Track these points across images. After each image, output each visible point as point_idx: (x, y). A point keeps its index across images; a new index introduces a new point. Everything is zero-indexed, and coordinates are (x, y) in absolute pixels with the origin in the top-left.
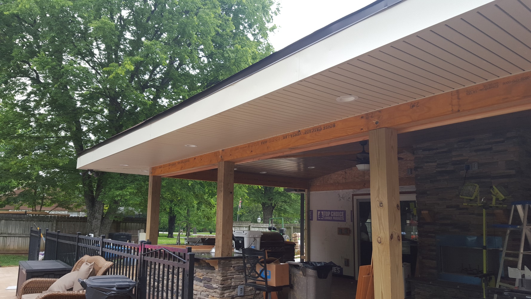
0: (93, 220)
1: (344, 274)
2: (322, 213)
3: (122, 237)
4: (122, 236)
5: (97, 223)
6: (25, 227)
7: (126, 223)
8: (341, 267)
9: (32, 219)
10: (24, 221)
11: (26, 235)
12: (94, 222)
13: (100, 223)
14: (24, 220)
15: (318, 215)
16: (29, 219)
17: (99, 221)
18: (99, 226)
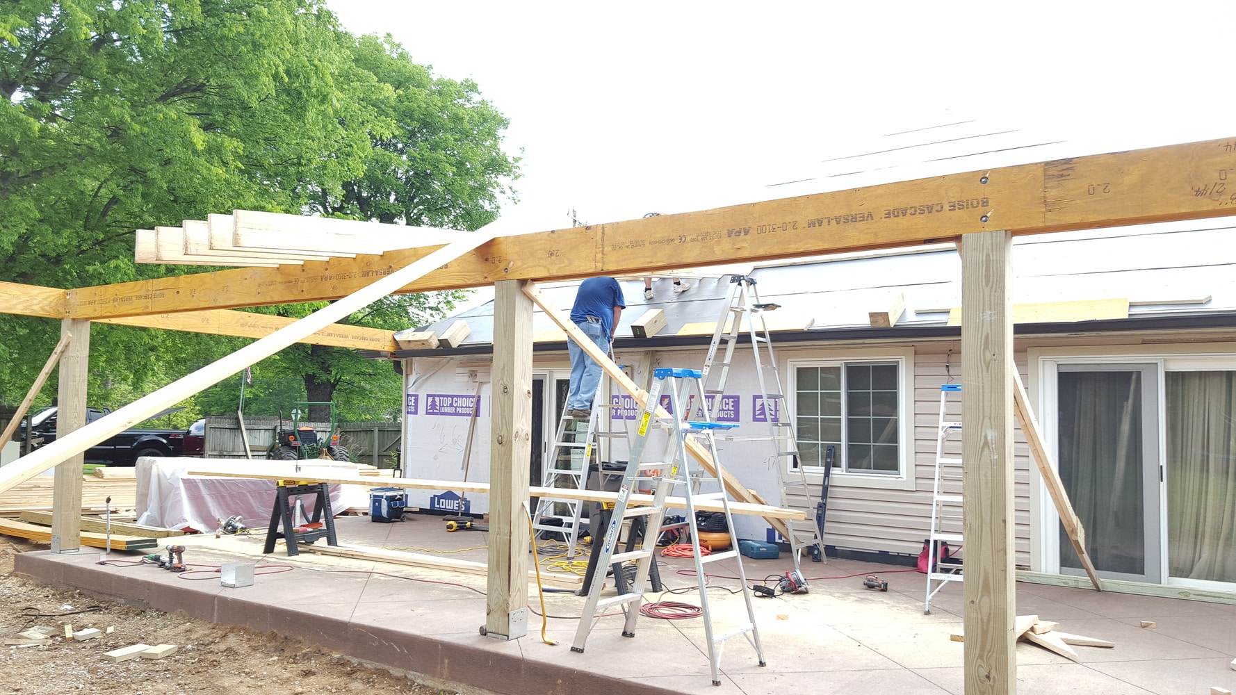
2: (437, 399)
8: (468, 499)
15: (429, 404)
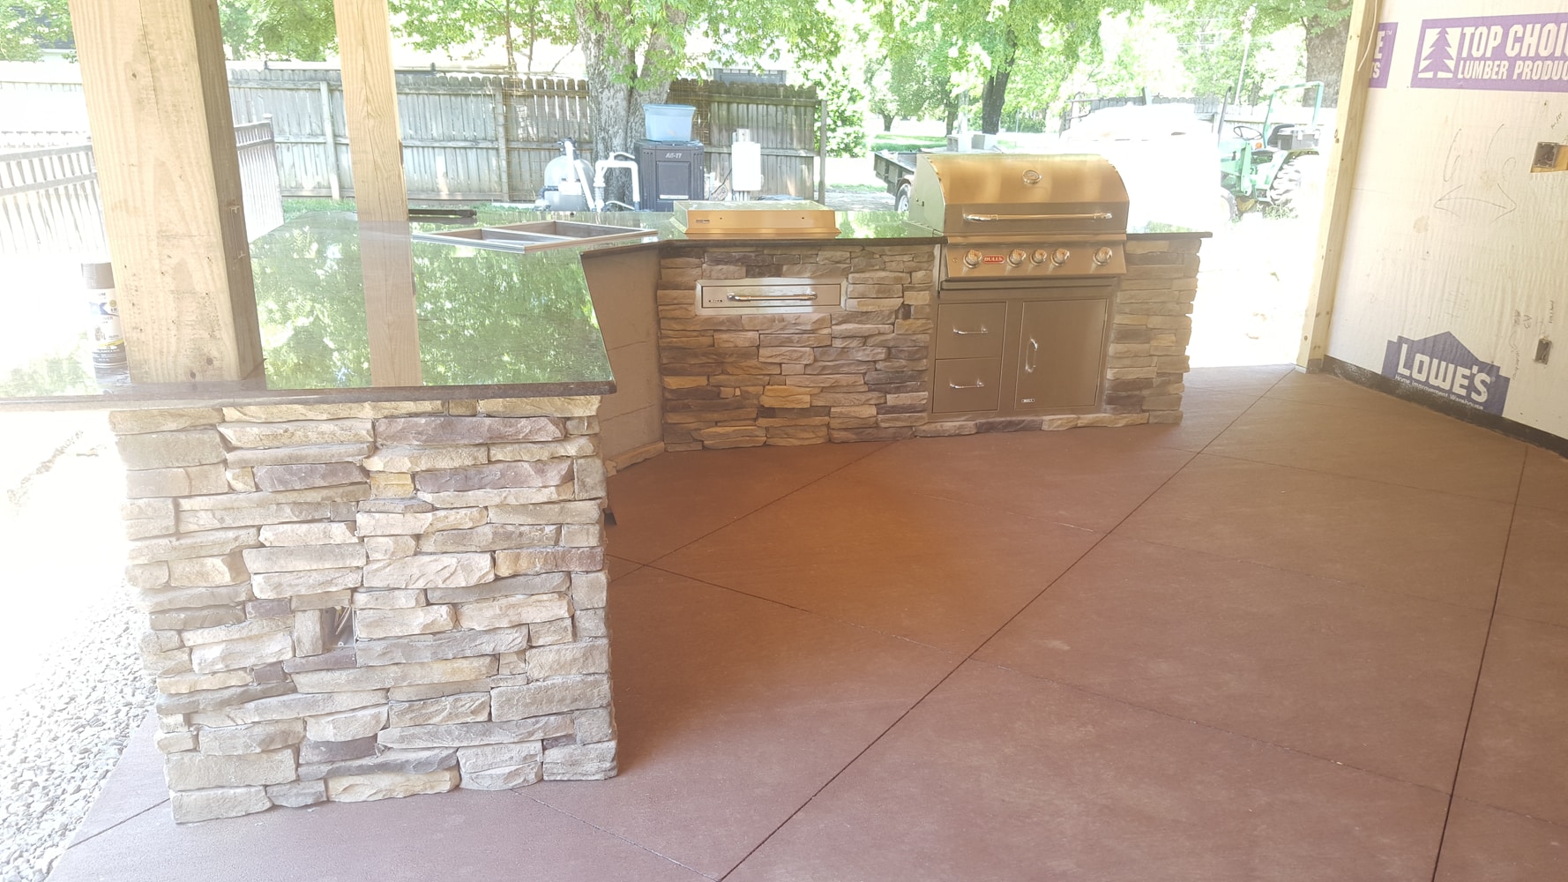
0: (602, 93)
1: (1510, 412)
3: (668, 155)
4: (670, 151)
5: (613, 103)
6: (415, 116)
7: (729, 103)
8: (1503, 373)
9: (432, 90)
10: (409, 94)
11: (422, 140)
12: (605, 100)
13: (625, 103)
14: (408, 91)
16: (422, 89)
17: (621, 95)
18: (623, 113)
